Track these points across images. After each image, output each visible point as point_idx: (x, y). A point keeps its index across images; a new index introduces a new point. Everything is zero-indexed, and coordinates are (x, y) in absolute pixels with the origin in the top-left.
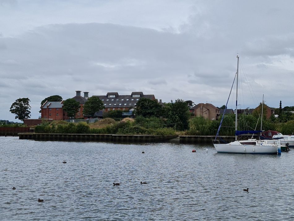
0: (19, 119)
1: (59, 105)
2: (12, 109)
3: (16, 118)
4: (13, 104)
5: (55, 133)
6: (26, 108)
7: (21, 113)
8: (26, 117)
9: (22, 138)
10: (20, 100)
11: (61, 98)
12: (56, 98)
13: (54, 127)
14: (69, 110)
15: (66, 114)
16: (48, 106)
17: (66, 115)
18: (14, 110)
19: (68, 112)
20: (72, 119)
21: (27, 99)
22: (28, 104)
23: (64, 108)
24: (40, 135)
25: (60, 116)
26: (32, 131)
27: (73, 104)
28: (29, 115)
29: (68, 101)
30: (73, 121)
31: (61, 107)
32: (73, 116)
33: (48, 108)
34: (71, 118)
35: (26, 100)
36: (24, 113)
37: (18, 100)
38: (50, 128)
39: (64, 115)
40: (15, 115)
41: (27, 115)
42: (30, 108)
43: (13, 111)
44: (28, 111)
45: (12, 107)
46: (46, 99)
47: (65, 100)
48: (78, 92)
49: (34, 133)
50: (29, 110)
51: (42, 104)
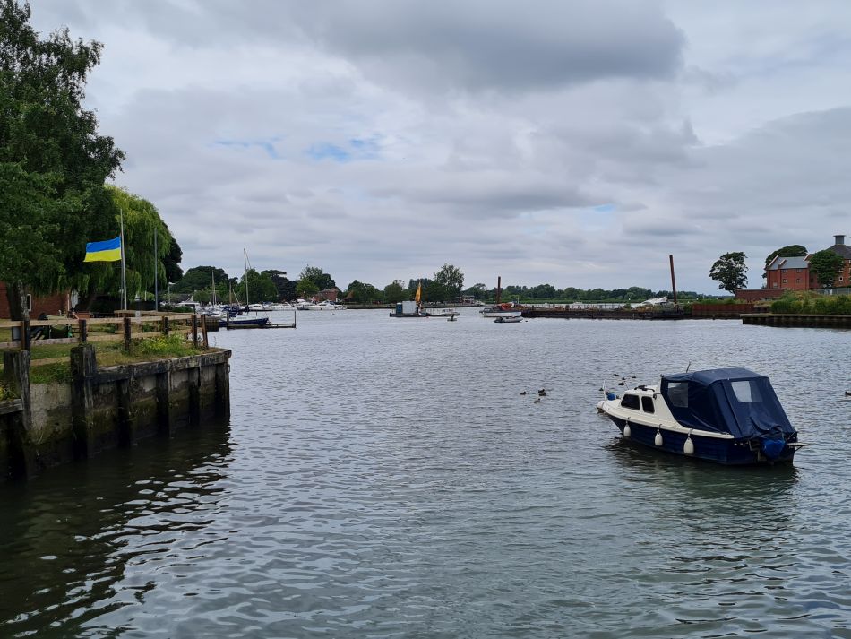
0: (727, 289)
1: (801, 263)
2: (713, 272)
3: (721, 287)
4: (716, 264)
5: (809, 313)
6: (739, 270)
7: (730, 279)
8: (739, 286)
9: (747, 321)
10: (727, 256)
11: (804, 250)
12: (796, 251)
13: (807, 303)
14: (822, 271)
15: (816, 278)
16: (780, 266)
17: (816, 280)
18: (716, 274)
19: (820, 276)
20: (828, 288)
21: (741, 254)
22: (742, 263)
23: (812, 268)
24: (781, 317)
25: (804, 282)
26: (765, 310)
27: (831, 259)
28: (744, 283)
29: (821, 254)
30: (831, 291)
31: (806, 266)
32: (830, 282)
33: (781, 270)
34: (825, 286)
35: (739, 257)
36: (735, 279)
37: (724, 256)
38: (799, 305)
39: (811, 280)
40: (718, 283)
41: (740, 282)
42: (745, 269)
43: (714, 277)
44: (741, 275)
45: (713, 269)
46: (775, 254)
47: (813, 253)
48: (840, 238)
49: (770, 314)
50: (744, 274)
51: (768, 261)
